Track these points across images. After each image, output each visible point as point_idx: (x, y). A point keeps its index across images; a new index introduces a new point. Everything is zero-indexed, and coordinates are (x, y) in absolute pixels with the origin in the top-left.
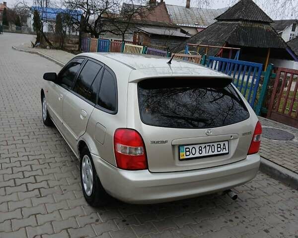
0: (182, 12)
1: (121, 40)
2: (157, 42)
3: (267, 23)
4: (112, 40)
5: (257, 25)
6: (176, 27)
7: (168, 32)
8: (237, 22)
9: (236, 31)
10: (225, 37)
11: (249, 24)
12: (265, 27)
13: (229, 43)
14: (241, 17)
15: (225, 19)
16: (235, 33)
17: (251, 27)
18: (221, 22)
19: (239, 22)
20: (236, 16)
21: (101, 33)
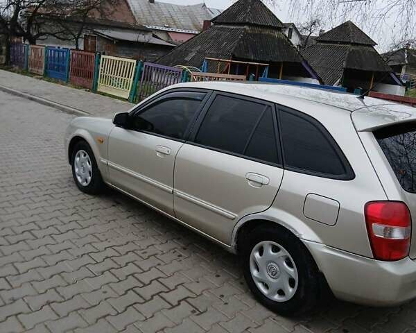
0: (145, 9)
1: (75, 47)
2: (127, 52)
3: (279, 29)
4: (59, 48)
5: (267, 32)
6: (146, 31)
7: (142, 38)
8: (242, 28)
9: (242, 39)
10: (231, 47)
11: (257, 30)
12: (276, 34)
13: (236, 55)
14: (247, 20)
15: (225, 21)
16: (242, 42)
17: (260, 34)
18: (219, 26)
19: (245, 27)
20: (240, 19)
21: (41, 37)
